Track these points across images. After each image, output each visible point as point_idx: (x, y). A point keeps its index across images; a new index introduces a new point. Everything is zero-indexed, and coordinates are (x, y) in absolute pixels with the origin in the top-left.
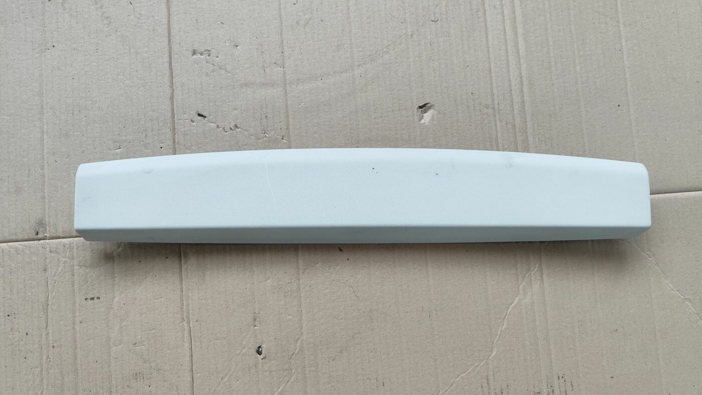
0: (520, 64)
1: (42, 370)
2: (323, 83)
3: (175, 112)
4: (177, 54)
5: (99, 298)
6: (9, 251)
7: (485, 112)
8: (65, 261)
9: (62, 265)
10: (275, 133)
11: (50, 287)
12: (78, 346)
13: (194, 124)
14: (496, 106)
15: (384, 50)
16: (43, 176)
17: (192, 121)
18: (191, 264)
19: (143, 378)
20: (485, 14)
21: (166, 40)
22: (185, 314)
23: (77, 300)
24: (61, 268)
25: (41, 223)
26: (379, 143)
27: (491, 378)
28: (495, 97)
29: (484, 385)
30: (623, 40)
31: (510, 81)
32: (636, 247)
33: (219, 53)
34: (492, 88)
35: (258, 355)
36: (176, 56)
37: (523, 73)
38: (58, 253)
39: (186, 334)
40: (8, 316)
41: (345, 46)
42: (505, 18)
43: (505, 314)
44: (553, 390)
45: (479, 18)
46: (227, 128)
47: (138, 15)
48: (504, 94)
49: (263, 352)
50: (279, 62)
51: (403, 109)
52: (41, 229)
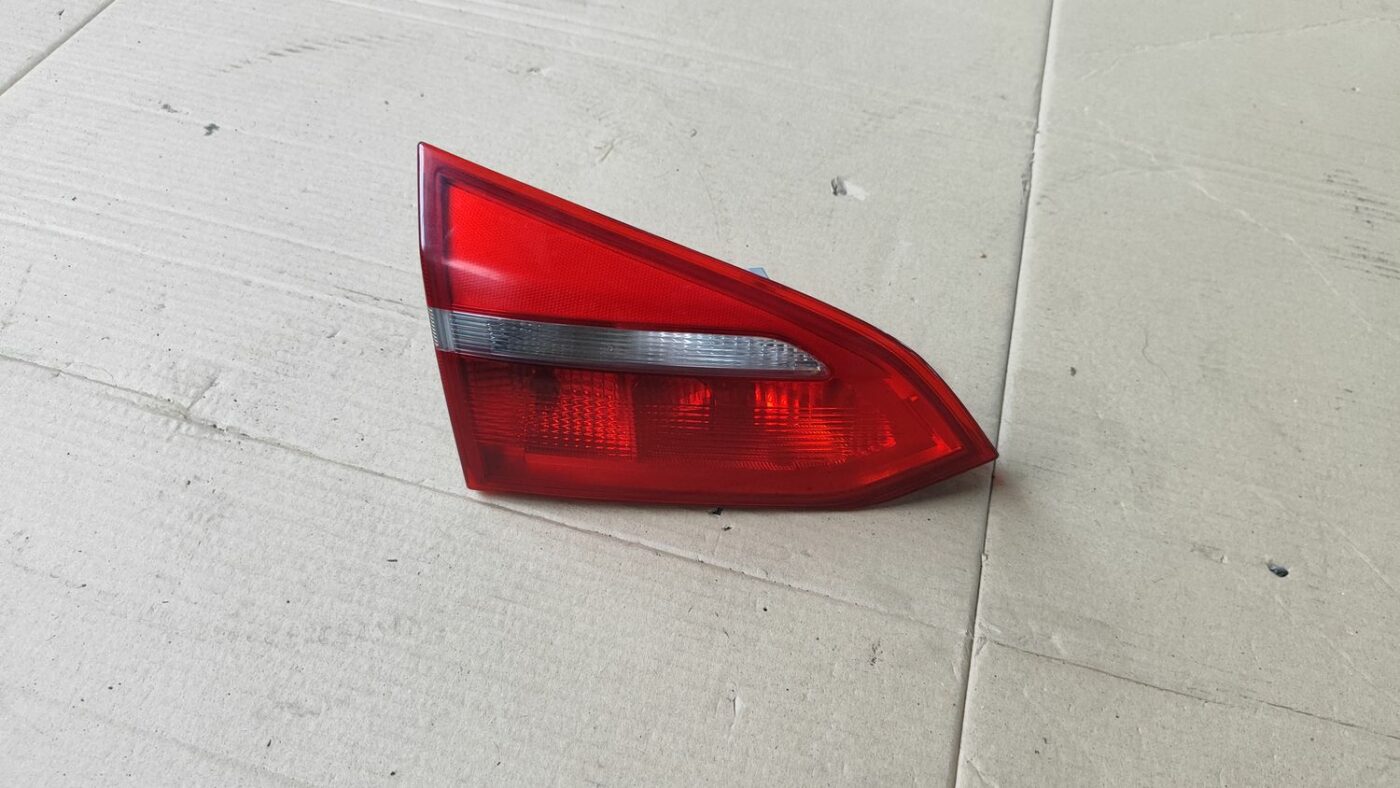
3: (690, 555)
13: (733, 529)
15: (715, 203)
17: (725, 530)
28: (852, 112)
35: (1288, 576)
47: (429, 556)
48: (850, 102)
49: (1280, 564)
51: (831, 213)
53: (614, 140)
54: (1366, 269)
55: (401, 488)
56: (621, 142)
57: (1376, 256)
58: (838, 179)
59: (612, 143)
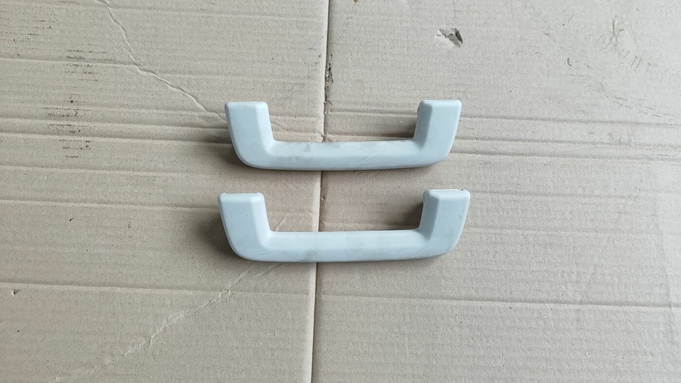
0: (513, 155)
31: (490, 139)
37: (502, 157)
42: (577, 145)
45: (575, 114)
48: (472, 129)
51: (455, 15)
54: (90, 54)
58: (459, 45)
59: (616, 38)
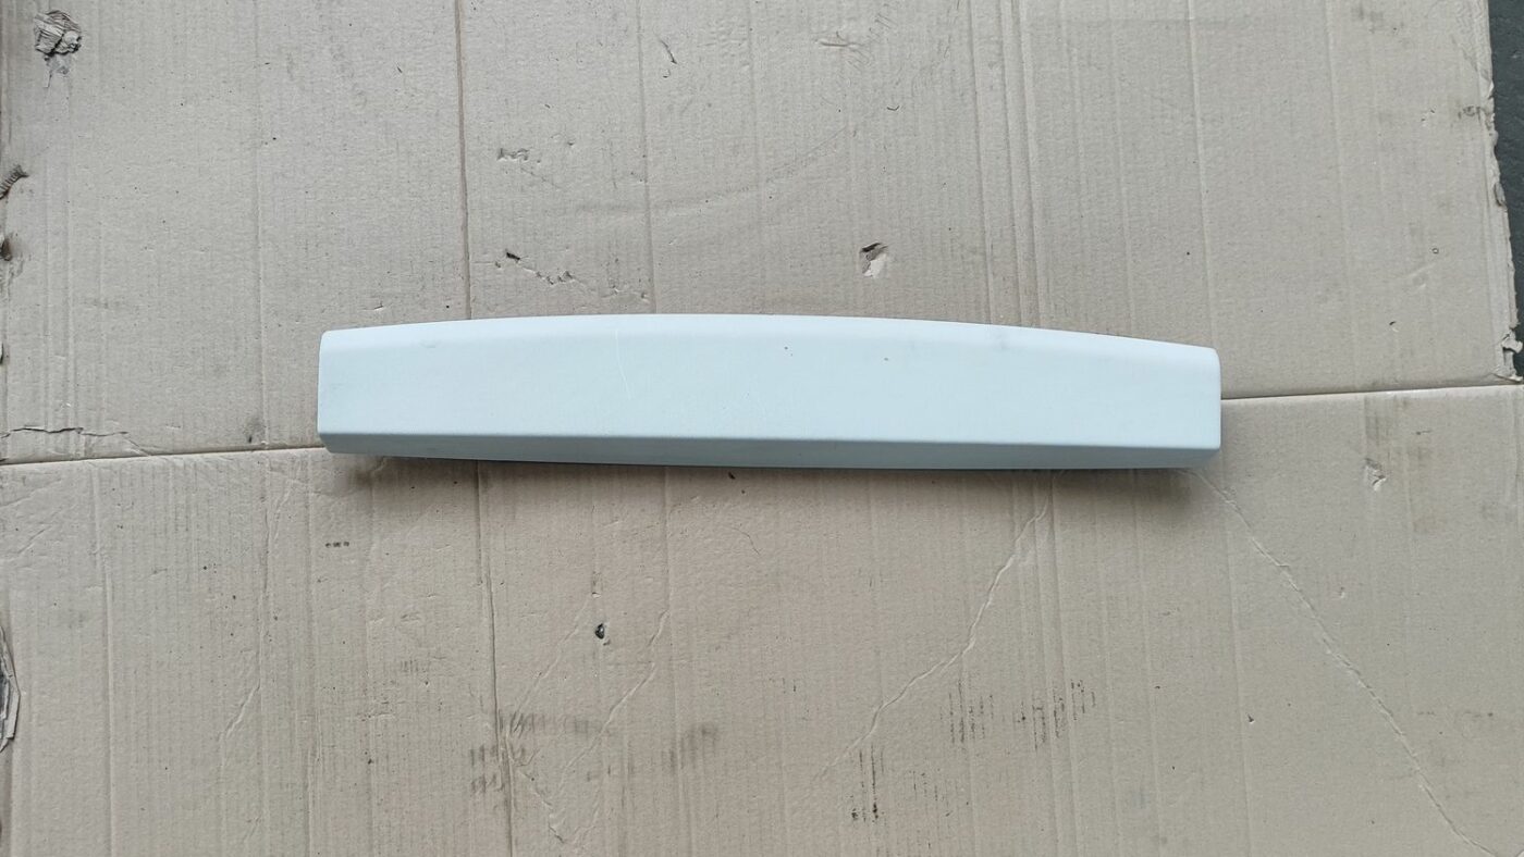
0: (1029, 183)
1: (258, 653)
2: (709, 208)
3: (470, 250)
4: (473, 155)
5: (347, 544)
6: (206, 466)
7: (970, 259)
8: (295, 485)
9: (289, 490)
10: (631, 287)
11: (270, 524)
12: (315, 618)
13: (500, 269)
14: (988, 251)
15: (810, 155)
16: (260, 349)
17: (497, 264)
18: (495, 491)
19: (417, 670)
20: (975, 99)
21: (457, 130)
22: (484, 572)
23: (313, 546)
24: (287, 495)
25: (256, 424)
26: (798, 307)
27: (965, 683)
28: (988, 235)
29: (954, 695)
30: (1200, 146)
31: (1012, 210)
32: (1205, 481)
33: (541, 154)
34: (982, 221)
35: (598, 639)
36: (472, 159)
37: (1034, 196)
38: (283, 472)
39: (485, 603)
40: (205, 568)
41: (747, 147)
42: (1008, 106)
43: (990, 583)
44: (1063, 705)
45: (966, 105)
46: (554, 278)
47: (411, 91)
48: (1001, 230)
49: (606, 635)
50: (638, 172)
51: (837, 253)
52: (256, 433)
53: (853, 43)
54: (955, 713)
55: (452, 48)
56: (854, 51)
57: (978, 722)
58: (884, 247)
59: (850, 44)
